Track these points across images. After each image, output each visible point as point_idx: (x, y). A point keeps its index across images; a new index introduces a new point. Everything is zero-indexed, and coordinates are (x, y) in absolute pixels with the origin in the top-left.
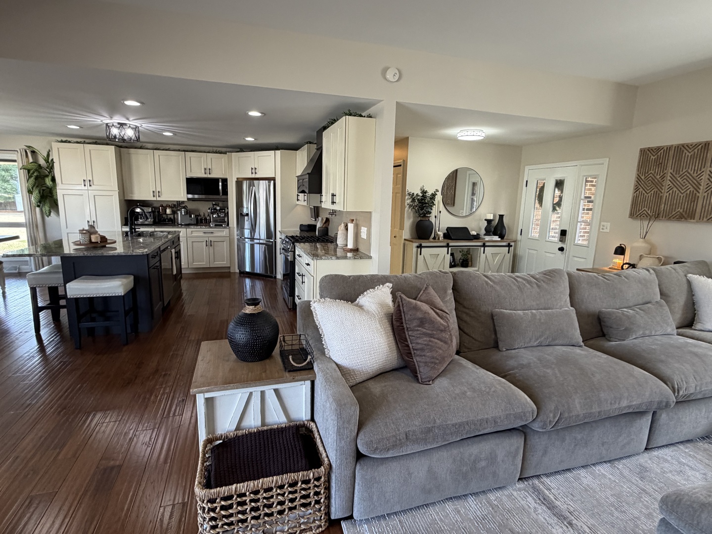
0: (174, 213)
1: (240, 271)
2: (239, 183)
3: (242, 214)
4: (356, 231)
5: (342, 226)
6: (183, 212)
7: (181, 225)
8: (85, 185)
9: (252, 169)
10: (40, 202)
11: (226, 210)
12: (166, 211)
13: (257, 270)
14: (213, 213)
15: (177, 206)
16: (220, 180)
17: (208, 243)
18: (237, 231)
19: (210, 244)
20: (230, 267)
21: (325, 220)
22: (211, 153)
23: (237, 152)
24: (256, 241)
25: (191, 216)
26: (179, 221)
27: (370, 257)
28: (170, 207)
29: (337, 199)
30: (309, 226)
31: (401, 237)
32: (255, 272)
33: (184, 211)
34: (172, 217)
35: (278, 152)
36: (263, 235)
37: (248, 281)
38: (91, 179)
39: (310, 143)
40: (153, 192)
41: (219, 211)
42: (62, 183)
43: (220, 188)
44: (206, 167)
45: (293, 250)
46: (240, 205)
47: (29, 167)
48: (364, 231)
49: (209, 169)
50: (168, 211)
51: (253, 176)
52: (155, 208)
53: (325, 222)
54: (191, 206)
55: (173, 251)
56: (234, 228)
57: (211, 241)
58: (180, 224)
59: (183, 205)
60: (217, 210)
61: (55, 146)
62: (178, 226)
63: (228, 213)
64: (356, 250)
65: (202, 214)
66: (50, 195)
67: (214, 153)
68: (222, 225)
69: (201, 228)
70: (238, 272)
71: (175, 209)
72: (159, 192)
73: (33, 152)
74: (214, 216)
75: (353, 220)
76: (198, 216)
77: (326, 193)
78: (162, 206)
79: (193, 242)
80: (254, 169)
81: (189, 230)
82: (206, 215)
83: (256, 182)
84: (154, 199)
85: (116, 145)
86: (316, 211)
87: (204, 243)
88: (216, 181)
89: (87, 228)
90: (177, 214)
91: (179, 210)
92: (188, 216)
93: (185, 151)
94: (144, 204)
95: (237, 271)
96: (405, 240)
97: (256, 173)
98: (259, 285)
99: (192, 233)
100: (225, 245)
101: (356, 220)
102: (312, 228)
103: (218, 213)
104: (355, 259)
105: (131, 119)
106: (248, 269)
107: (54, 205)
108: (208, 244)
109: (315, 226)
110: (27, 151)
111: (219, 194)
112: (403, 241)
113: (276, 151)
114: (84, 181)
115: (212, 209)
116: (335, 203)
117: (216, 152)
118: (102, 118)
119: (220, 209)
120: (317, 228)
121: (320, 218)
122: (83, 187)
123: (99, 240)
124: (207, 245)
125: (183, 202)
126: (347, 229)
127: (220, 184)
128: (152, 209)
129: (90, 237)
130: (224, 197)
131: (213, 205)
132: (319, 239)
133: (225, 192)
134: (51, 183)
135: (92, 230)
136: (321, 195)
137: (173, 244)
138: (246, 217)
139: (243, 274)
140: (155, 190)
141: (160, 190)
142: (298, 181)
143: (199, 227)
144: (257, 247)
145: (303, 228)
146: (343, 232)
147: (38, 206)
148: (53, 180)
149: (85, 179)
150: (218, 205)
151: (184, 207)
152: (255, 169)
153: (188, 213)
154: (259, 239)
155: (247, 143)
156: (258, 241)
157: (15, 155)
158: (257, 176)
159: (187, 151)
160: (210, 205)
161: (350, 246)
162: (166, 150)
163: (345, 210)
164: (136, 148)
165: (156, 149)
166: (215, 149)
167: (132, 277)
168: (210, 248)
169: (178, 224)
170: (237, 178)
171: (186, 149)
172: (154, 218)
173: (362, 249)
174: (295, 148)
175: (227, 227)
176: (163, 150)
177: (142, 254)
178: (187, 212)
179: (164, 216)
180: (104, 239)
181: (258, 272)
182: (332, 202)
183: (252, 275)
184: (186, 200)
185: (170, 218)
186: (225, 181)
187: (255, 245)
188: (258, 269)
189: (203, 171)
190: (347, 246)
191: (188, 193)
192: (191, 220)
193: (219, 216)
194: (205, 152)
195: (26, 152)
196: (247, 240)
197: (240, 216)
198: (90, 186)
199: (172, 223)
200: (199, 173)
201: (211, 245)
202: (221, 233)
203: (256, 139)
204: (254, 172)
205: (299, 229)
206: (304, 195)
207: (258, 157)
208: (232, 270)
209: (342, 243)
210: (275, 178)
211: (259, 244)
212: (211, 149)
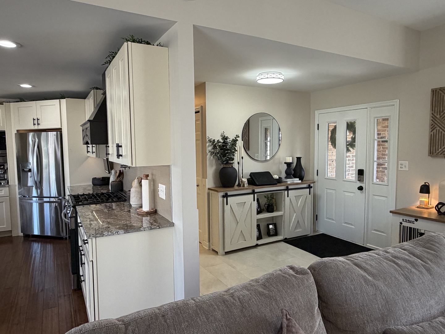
2: (22, 136)
3: (23, 170)
4: (152, 188)
5: (135, 183)
9: (34, 120)
13: (47, 233)
18: (19, 189)
20: (11, 231)
21: (118, 172)
23: (17, 102)
24: (45, 200)
27: (172, 225)
29: (123, 151)
31: (205, 186)
32: (46, 235)
35: (64, 101)
36: (54, 193)
37: (37, 246)
39: (97, 88)
45: (74, 215)
46: (22, 160)
48: (162, 189)
51: (36, 127)
53: (119, 176)
56: (15, 185)
63: (7, 169)
64: (153, 213)
70: (23, 235)
75: (147, 176)
77: (113, 143)
80: (36, 120)
83: (43, 134)
86: (110, 166)
95: (22, 234)
96: (209, 189)
97: (38, 124)
100: (5, 207)
101: (152, 175)
102: (105, 181)
104: (151, 229)
106: (36, 232)
109: (109, 178)
112: (207, 191)
116: (121, 156)
120: (110, 181)
121: (113, 172)
126: (141, 186)
130: (3, 152)
132: (110, 196)
133: (4, 146)
136: (106, 147)
138: (29, 173)
139: (29, 237)
142: (83, 130)
144: (47, 206)
145: (96, 182)
146: (137, 190)
152: (38, 119)
154: (50, 197)
155: (24, 90)
156: (48, 200)
158: (40, 127)
161: (146, 208)
170: (17, 131)
173: (161, 212)
174: (83, 96)
175: (7, 186)
181: (49, 234)
182: (117, 155)
183: (42, 238)
186: (2, 134)
187: (45, 204)
188: (49, 232)
190: (141, 207)
196: (34, 199)
197: (22, 172)
203: (33, 86)
204: (36, 122)
205: (91, 184)
206: (92, 147)
207: (41, 106)
208: (14, 235)
209: (136, 203)
210: (61, 129)
211: (50, 202)
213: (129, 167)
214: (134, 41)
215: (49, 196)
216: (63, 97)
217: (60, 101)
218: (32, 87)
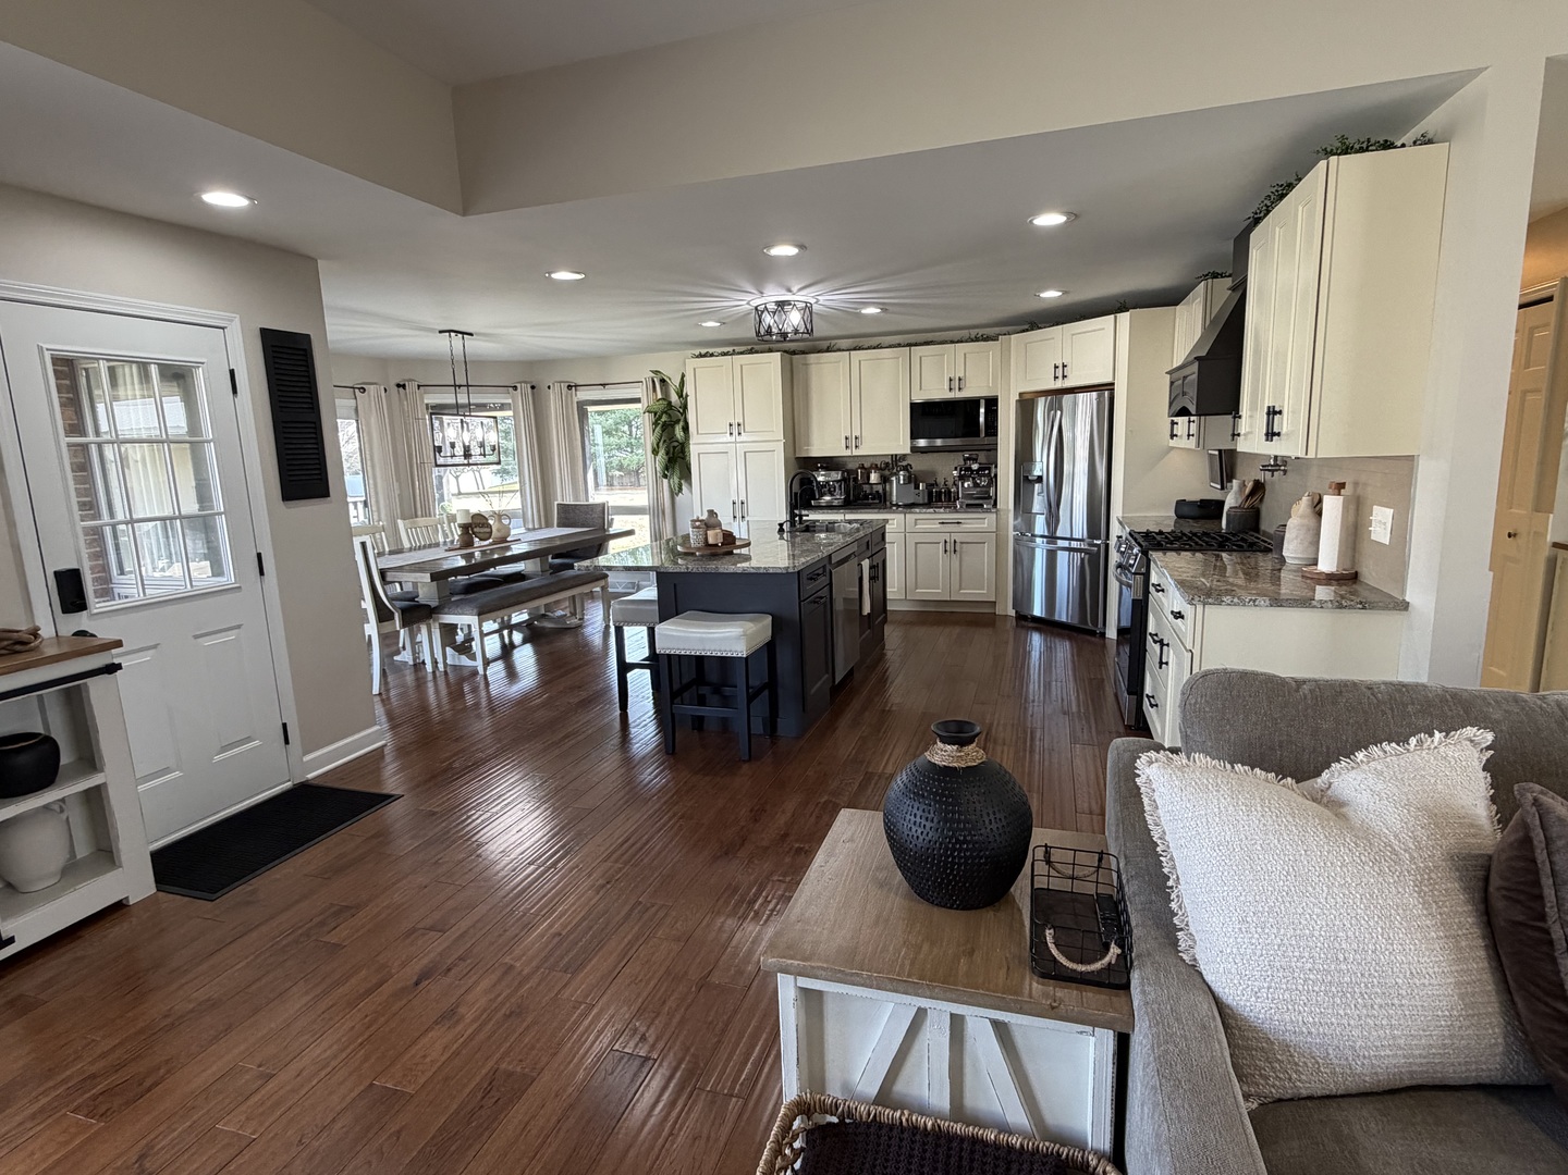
0: (885, 480)
1: (1017, 612)
2: (1026, 405)
3: (1026, 478)
4: (1351, 519)
5: (1302, 506)
6: (902, 478)
7: (898, 506)
8: (731, 434)
9: (1056, 367)
10: (667, 468)
11: (993, 470)
12: (869, 478)
13: (1060, 616)
14: (962, 478)
15: (888, 466)
16: (983, 402)
17: (948, 544)
18: (1016, 518)
19: (952, 548)
20: (994, 603)
21: (1250, 485)
22: (966, 342)
23: (1024, 331)
24: (1061, 543)
25: (917, 487)
26: (894, 498)
27: (1405, 606)
28: (876, 468)
29: (1283, 424)
30: (1204, 504)
31: (1541, 535)
32: (1057, 618)
33: (905, 476)
34: (880, 488)
35: (1124, 318)
36: (1080, 528)
37: (1036, 640)
38: (741, 421)
39: (1215, 276)
40: (847, 438)
41: (977, 473)
42: (698, 433)
43: (982, 419)
44: (952, 376)
45: (1143, 570)
46: (1024, 456)
47: (656, 408)
48: (1381, 524)
49: (960, 379)
50: (874, 478)
51: (1059, 384)
52: (849, 472)
53: (1252, 493)
54: (919, 464)
55: (866, 564)
56: (1008, 511)
57: (955, 542)
58: (894, 505)
59: (904, 463)
60: (972, 471)
61: (692, 363)
62: (891, 508)
63: (996, 476)
64: (1347, 579)
65: (941, 481)
66: (681, 455)
67: (972, 341)
68: (982, 505)
69: (935, 512)
70: (1014, 615)
71: (887, 473)
72: (856, 438)
73: (663, 381)
74: (966, 485)
75: (1341, 486)
76: (932, 485)
77: (1253, 407)
78: (862, 467)
79: (916, 543)
80: (1061, 368)
81: (911, 517)
82: (950, 483)
83: (1067, 399)
84: (848, 453)
85: (785, 351)
86: (1227, 464)
87: (941, 546)
88: (973, 403)
89: (705, 516)
90: (891, 482)
91: (893, 474)
92: (913, 485)
93: (910, 345)
94: (829, 463)
95: (1012, 613)
96: (1556, 545)
97: (1064, 377)
98: (1063, 649)
99: (916, 524)
100: (987, 553)
101: (1356, 484)
102: (1211, 509)
103: (974, 479)
104: (1341, 607)
105: (795, 289)
106: (1038, 610)
107: (686, 474)
108: (948, 548)
109: (1221, 504)
110: (656, 380)
111: (977, 434)
112: (1546, 552)
113: (1118, 315)
114: (731, 425)
115: (961, 470)
116: (1279, 434)
117: (977, 340)
118: (748, 297)
119: (979, 469)
120: (1226, 508)
121: (1235, 483)
122: (728, 438)
123: (720, 541)
124: (946, 551)
125: (904, 457)
126: (1320, 514)
127: (982, 410)
128: (842, 474)
129: (706, 534)
130: (988, 440)
131: (966, 460)
132: (1228, 539)
133: (992, 428)
134: (682, 433)
135: (712, 521)
136: (1235, 417)
137: (868, 548)
138: (1037, 485)
139: (1025, 620)
140: (849, 435)
141: (858, 434)
142: (1172, 383)
143: (932, 510)
144: (1062, 558)
145: (1186, 510)
146: (1305, 521)
147: (665, 476)
148: (686, 429)
149: (732, 421)
150: (975, 460)
151: (905, 468)
152: (1064, 366)
153: (913, 479)
154: (1071, 539)
155: (1043, 306)
156: (1065, 544)
157: (639, 390)
158: (1068, 383)
159: (916, 345)
160: (958, 459)
161: (1327, 563)
162: (874, 348)
163: (1311, 455)
164: (820, 351)
165: (855, 349)
166: (973, 333)
167: (770, 618)
168: (953, 556)
169: (892, 505)
170: (1021, 394)
171: (913, 341)
172: (847, 493)
173: (1371, 574)
174: (1170, 298)
175: (994, 510)
176: (869, 348)
177: (784, 572)
178: (910, 477)
179: (866, 488)
180: (729, 538)
181: (1064, 619)
182: (1267, 434)
183: (1047, 625)
184: (908, 451)
185: (877, 492)
186: (992, 403)
187: (1059, 552)
188: (1063, 614)
189: (946, 387)
190: (1316, 564)
191: (914, 435)
192: (918, 495)
193: (976, 485)
194: (952, 342)
195: (653, 381)
196: (1039, 540)
197: (1024, 481)
198: (739, 434)
199: (880, 502)
200: (938, 392)
201: (955, 551)
202: (978, 523)
203: (1065, 293)
204: (1060, 374)
205: (1172, 514)
206: (1189, 422)
207: (1073, 334)
208: (999, 611)
209: (1299, 556)
210: (1113, 384)
211: (1070, 549)
212: (965, 333)
213: (1285, 472)
214: (1347, 150)
215: (1069, 536)
216: (1123, 308)
217: (1116, 317)
218: (1062, 294)
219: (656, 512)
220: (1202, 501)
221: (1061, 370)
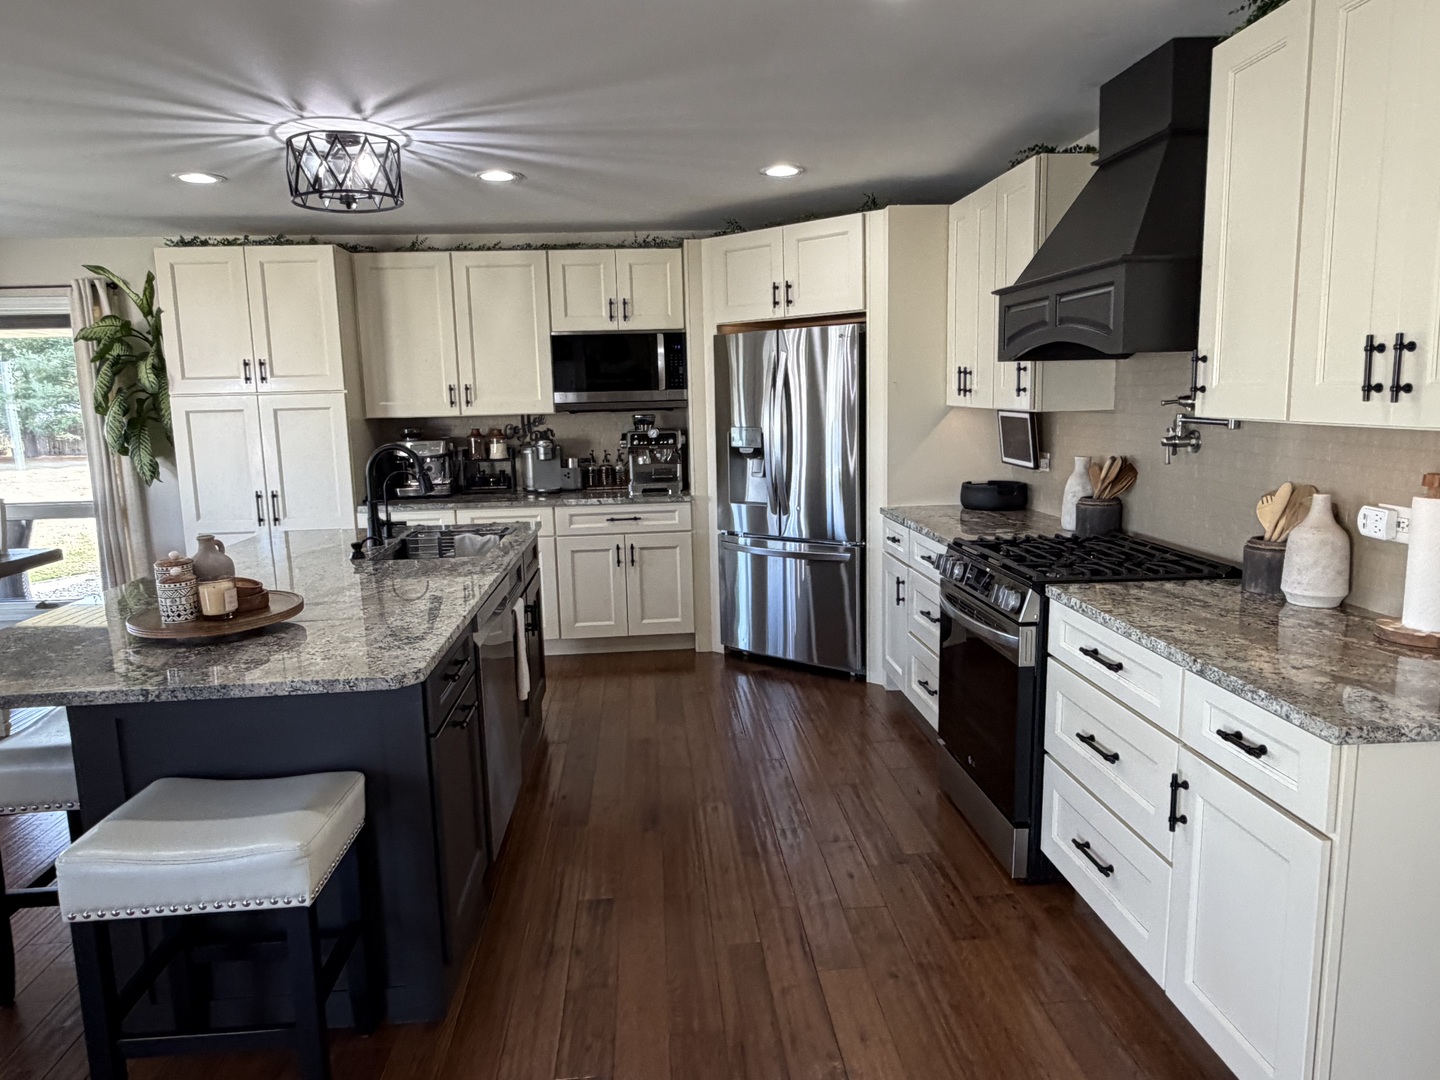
0: (513, 453)
1: (726, 648)
3: (735, 453)
6: (542, 450)
7: (537, 494)
8: (247, 379)
9: (775, 288)
10: (126, 438)
11: (681, 439)
12: (488, 451)
13: (776, 647)
14: (634, 451)
15: (522, 431)
16: (660, 339)
17: (622, 552)
18: (718, 509)
19: (628, 557)
20: (692, 636)
22: (631, 247)
25: (565, 464)
26: (530, 482)
28: (501, 436)
30: (998, 487)
32: (770, 652)
33: (545, 448)
34: (507, 467)
35: (879, 219)
37: (743, 685)
38: (265, 357)
40: (451, 389)
41: (657, 443)
42: (183, 377)
43: (661, 363)
44: (613, 297)
45: (1035, 617)
47: (99, 331)
49: (625, 303)
50: (497, 450)
51: (780, 314)
52: (456, 441)
54: (566, 429)
55: (519, 606)
56: (707, 499)
57: (632, 547)
58: (531, 492)
59: (542, 428)
60: (650, 440)
61: (166, 259)
62: (525, 497)
63: (686, 447)
65: (600, 456)
66: (153, 414)
67: (640, 246)
68: (666, 490)
69: (601, 504)
70: (722, 651)
71: (515, 442)
72: (467, 389)
73: (112, 287)
74: (641, 461)
76: (587, 460)
78: (477, 434)
79: (573, 551)
80: (782, 290)
81: (562, 513)
82: (613, 458)
84: (454, 412)
85: (340, 245)
87: (611, 556)
88: (647, 339)
89: (192, 550)
90: (524, 458)
91: (528, 445)
92: (558, 462)
93: (545, 247)
94: (423, 428)
95: (719, 648)
97: (789, 302)
99: (571, 523)
100: (680, 559)
103: (651, 451)
106: (744, 642)
107: (164, 445)
108: (622, 558)
110: (97, 283)
111: (656, 387)
113: (868, 213)
114: (246, 364)
115: (633, 439)
117: (645, 245)
119: (660, 437)
120: (1072, 499)
122: (241, 386)
123: (230, 608)
124: (619, 562)
125: (540, 418)
127: (661, 350)
128: (447, 446)
129: (197, 594)
130: (673, 394)
131: (637, 423)
133: (677, 376)
134: (152, 377)
135: (212, 559)
137: (519, 578)
138: (752, 464)
139: (732, 658)
140: (454, 382)
141: (470, 382)
142: (1011, 308)
143: (595, 501)
144: (774, 566)
147: (124, 451)
148: (160, 369)
149: (248, 358)
150: (651, 423)
151: (544, 436)
152: (788, 286)
153: (557, 453)
157: (66, 301)
158: (794, 312)
159: (555, 247)
160: (624, 422)
162: (489, 249)
164: (398, 250)
165: (458, 249)
166: (642, 235)
167: (358, 783)
168: (631, 570)
169: (527, 492)
170: (719, 327)
171: (551, 242)
172: (455, 477)
175: (686, 499)
176: (480, 249)
177: (395, 686)
178: (553, 450)
179: (484, 466)
180: (252, 597)
183: (760, 664)
184: (551, 410)
185: (503, 472)
186: (676, 341)
188: (784, 643)
189: (605, 312)
191: (557, 388)
192: (567, 476)
193: (654, 459)
194: (609, 246)
195: (93, 286)
197: (731, 457)
198: (263, 379)
199: (509, 487)
200: (592, 320)
201: (633, 561)
202: (663, 517)
203: (803, 170)
204: (781, 295)
207: (799, 241)
208: (700, 646)
210: (863, 314)
211: (786, 555)
212: (628, 236)
213: (1197, 447)
217: (864, 217)
218: (800, 173)
219: (109, 512)
220: (991, 483)
221: (783, 292)
